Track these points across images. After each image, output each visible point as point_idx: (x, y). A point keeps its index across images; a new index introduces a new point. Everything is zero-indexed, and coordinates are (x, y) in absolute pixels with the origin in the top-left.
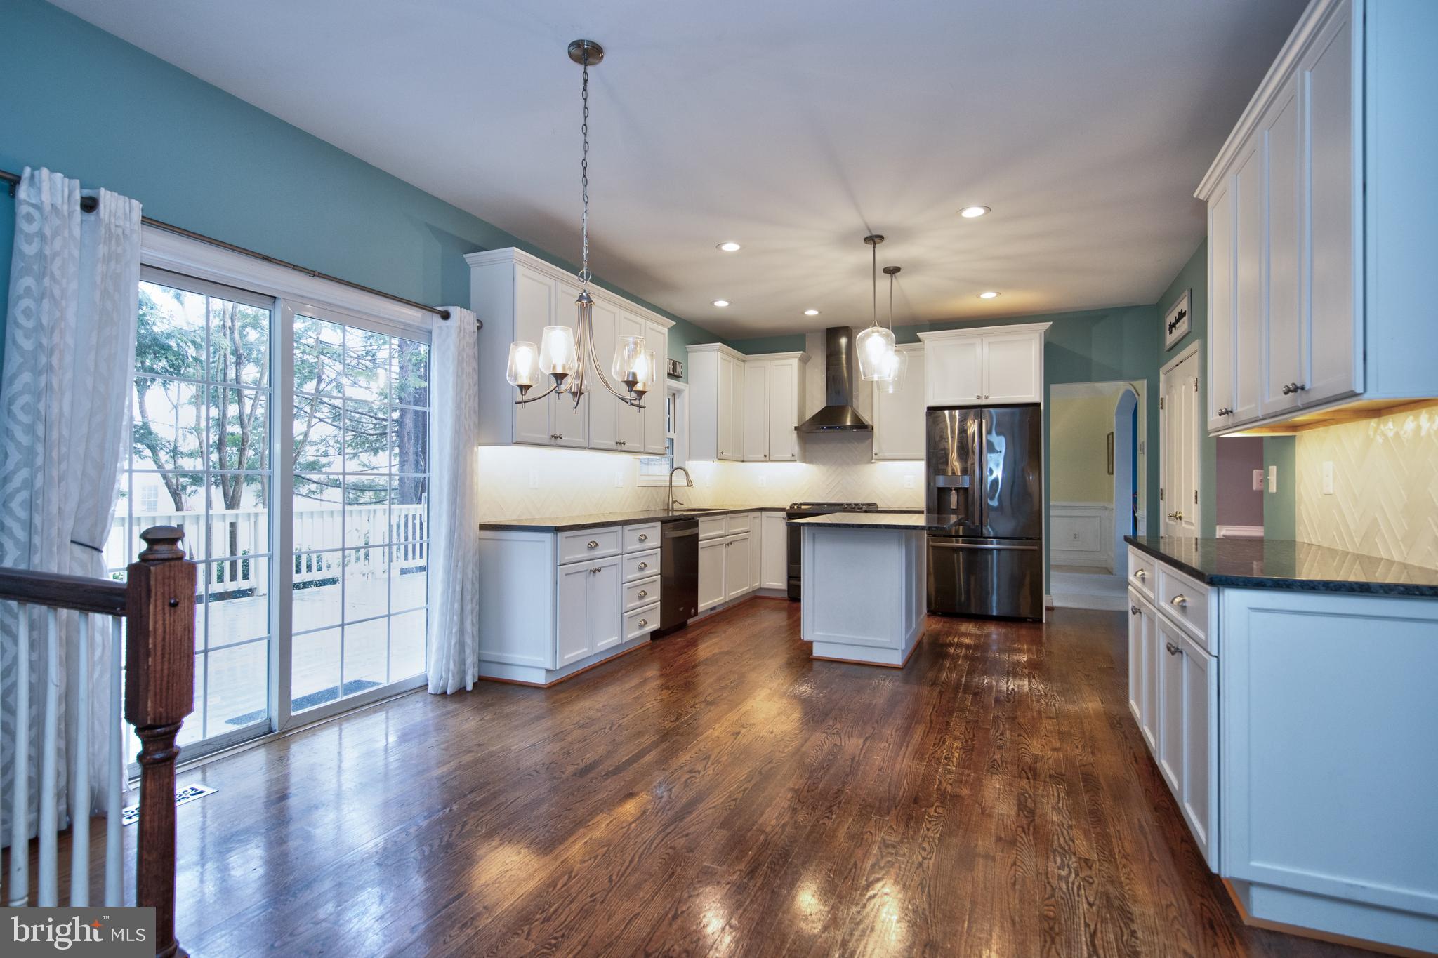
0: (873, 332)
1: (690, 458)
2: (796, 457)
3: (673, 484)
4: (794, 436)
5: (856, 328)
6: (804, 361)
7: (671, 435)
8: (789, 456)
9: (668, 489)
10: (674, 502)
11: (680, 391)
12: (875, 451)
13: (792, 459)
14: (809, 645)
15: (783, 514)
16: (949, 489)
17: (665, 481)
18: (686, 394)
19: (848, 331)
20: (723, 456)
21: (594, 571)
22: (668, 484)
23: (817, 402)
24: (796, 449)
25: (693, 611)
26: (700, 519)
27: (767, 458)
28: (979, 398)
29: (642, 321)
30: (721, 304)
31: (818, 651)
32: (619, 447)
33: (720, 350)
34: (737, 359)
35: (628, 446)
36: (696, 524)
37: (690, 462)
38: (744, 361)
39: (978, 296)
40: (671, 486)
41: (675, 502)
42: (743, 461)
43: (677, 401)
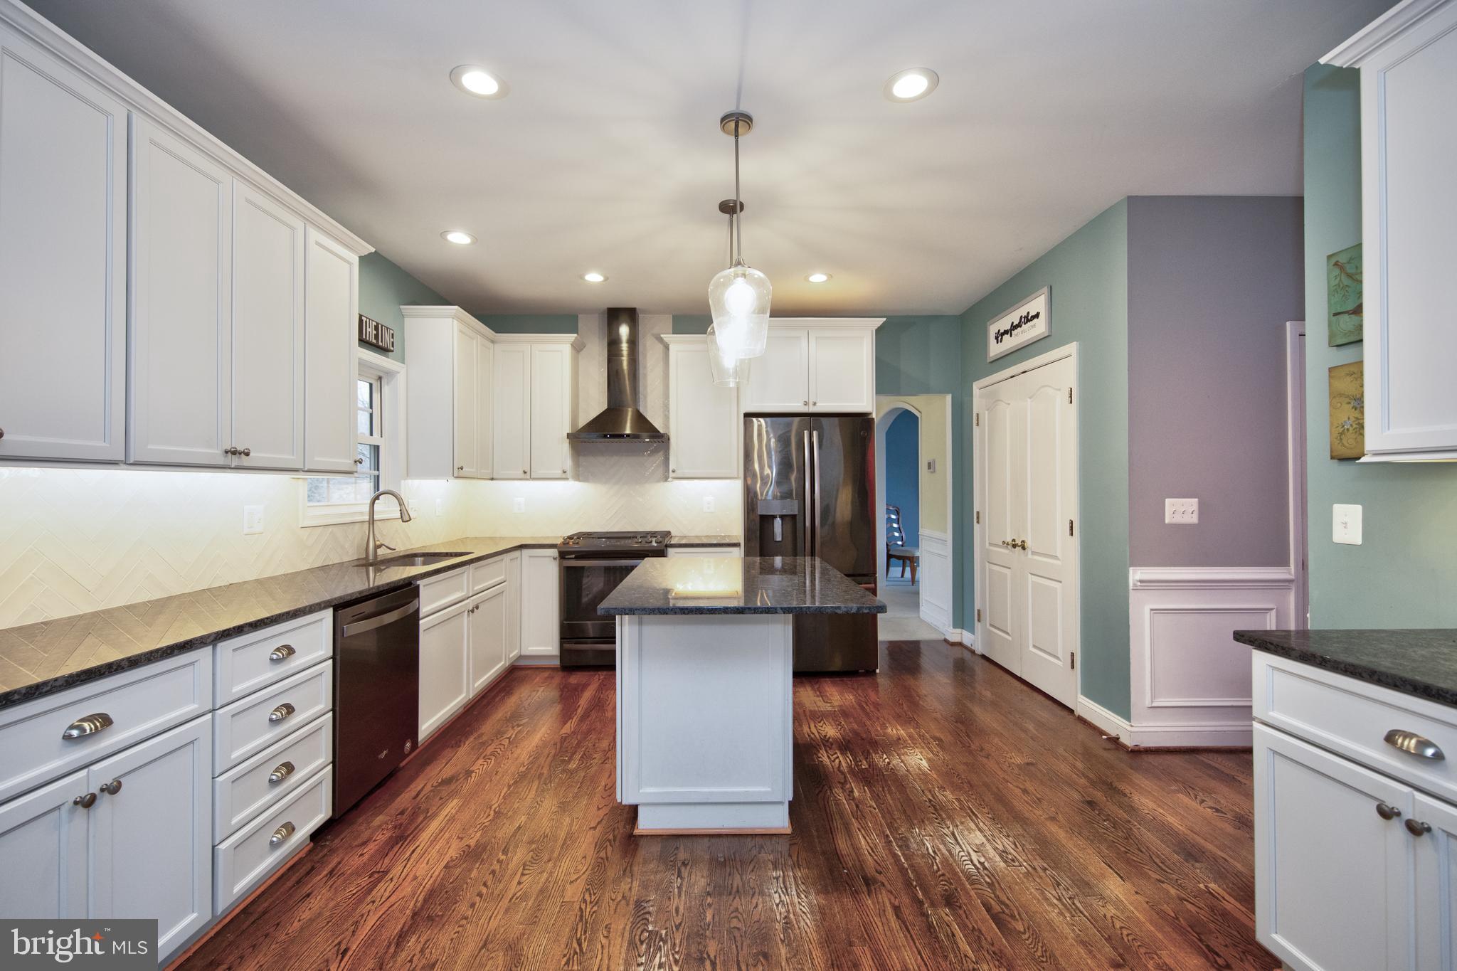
0: (736, 276)
1: (408, 474)
2: (569, 474)
3: (376, 517)
4: (565, 447)
5: (645, 312)
6: (578, 348)
7: (376, 440)
8: (558, 473)
9: (367, 525)
10: (377, 547)
11: (391, 374)
12: (671, 467)
13: (564, 476)
14: (632, 812)
15: (554, 552)
16: (774, 517)
17: (362, 513)
18: (401, 380)
19: (630, 314)
20: (462, 473)
21: (88, 802)
22: (367, 518)
23: (596, 404)
24: (568, 463)
25: (408, 745)
26: (421, 583)
27: (527, 475)
28: (806, 404)
29: (299, 224)
30: (459, 238)
31: (647, 822)
32: (235, 461)
33: (455, 317)
34: (483, 335)
35: (256, 457)
36: (415, 593)
37: (410, 481)
38: (493, 342)
39: (806, 279)
40: (372, 521)
41: (380, 546)
42: (492, 479)
43: (386, 389)
